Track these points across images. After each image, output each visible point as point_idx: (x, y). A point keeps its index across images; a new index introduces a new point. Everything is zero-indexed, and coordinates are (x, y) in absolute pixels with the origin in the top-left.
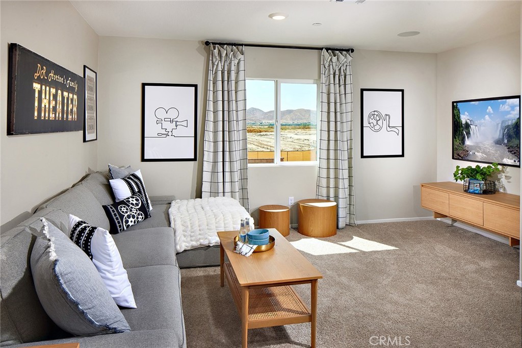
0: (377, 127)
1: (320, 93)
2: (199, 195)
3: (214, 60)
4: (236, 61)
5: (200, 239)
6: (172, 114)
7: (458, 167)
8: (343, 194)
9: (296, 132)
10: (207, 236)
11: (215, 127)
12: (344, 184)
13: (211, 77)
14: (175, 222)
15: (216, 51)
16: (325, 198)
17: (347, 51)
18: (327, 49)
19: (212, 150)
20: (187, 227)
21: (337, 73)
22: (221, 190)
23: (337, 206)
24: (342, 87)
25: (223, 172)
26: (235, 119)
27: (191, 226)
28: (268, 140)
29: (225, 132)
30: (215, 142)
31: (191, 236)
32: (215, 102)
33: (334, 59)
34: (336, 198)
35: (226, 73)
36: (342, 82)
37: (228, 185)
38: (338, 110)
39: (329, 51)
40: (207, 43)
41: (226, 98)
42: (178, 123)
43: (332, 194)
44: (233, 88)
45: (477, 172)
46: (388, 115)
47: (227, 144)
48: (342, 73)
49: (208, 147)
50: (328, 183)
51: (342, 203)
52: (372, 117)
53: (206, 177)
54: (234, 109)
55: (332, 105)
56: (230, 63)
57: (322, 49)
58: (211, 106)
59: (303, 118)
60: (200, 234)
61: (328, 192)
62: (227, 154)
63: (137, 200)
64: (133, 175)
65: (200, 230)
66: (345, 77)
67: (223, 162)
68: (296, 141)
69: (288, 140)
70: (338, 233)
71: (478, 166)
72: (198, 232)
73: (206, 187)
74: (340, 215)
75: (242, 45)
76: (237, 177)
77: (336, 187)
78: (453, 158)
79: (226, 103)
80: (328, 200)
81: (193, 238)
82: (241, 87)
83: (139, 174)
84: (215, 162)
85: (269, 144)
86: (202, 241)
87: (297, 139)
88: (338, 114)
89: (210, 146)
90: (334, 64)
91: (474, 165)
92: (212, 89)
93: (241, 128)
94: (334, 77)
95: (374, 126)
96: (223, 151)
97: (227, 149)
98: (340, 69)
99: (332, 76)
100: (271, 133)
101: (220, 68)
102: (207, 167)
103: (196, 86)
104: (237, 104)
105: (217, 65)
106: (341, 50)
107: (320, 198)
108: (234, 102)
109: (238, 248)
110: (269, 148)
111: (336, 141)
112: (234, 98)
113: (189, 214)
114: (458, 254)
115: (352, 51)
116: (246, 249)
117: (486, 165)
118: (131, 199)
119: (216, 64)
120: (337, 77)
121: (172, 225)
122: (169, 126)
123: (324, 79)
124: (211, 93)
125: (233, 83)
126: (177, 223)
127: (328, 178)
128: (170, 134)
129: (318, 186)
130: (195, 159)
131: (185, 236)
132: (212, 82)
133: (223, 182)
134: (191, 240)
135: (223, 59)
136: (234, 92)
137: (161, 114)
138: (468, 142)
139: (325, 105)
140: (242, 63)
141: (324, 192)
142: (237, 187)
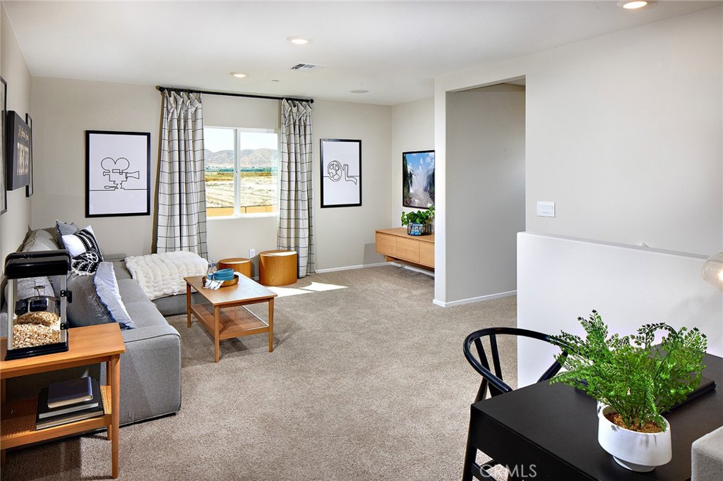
0: (336, 177)
1: (280, 143)
2: (154, 250)
3: (169, 107)
4: (194, 109)
5: (163, 289)
6: (122, 165)
7: (403, 213)
8: (303, 243)
9: (257, 180)
10: (170, 285)
11: (172, 178)
12: (304, 233)
13: (166, 126)
14: (136, 274)
15: (172, 99)
16: (286, 249)
17: (307, 101)
18: (287, 99)
19: (167, 203)
20: (150, 278)
21: (297, 123)
22: (178, 244)
23: (298, 256)
24: (303, 137)
25: (180, 226)
26: (192, 170)
27: (154, 277)
28: (218, 192)
29: (182, 184)
30: (172, 194)
31: (154, 287)
32: (171, 152)
33: (295, 110)
34: (297, 247)
35: (182, 121)
36: (302, 133)
37: (185, 240)
38: (299, 160)
39: (289, 101)
40: (161, 89)
41: (183, 148)
42: (128, 175)
43: (293, 245)
44: (191, 138)
45: (418, 217)
46: (347, 165)
47: (184, 196)
48: (303, 124)
49: (164, 199)
50: (289, 233)
51: (303, 252)
52: (332, 167)
53: (162, 231)
54: (192, 159)
55: (293, 156)
56: (187, 111)
57: (282, 99)
58: (166, 157)
59: (266, 160)
60: (163, 284)
61: (289, 242)
62: (184, 207)
63: (94, 255)
64: (84, 231)
65: (163, 280)
66: (305, 127)
67: (180, 215)
68: (256, 193)
69: (246, 191)
70: (299, 281)
71: (419, 212)
72: (161, 283)
73: (161, 243)
74: (301, 264)
75: (200, 92)
76: (195, 230)
77: (297, 238)
78: (404, 205)
79: (183, 153)
80: (289, 250)
81: (156, 289)
82: (198, 136)
83: (90, 229)
84: (171, 216)
85: (220, 197)
86: (165, 291)
87: (259, 190)
88: (299, 164)
89: (165, 198)
90: (294, 115)
91: (416, 211)
92: (166, 138)
93: (198, 179)
94: (294, 127)
95: (333, 176)
96: (180, 204)
97: (184, 201)
98: (300, 119)
99: (292, 126)
100: (222, 182)
101: (176, 116)
102: (162, 221)
103: (148, 135)
104: (194, 154)
105: (173, 113)
106: (301, 100)
107: (281, 248)
108: (191, 152)
109: (207, 284)
110: (220, 202)
111: (296, 191)
112: (191, 148)
113: (150, 267)
114: (398, 288)
115: (312, 101)
116: (214, 284)
117: (425, 211)
118: (87, 255)
119: (171, 111)
120: (297, 127)
121: (134, 277)
122: (119, 178)
123: (284, 129)
124: (166, 142)
125: (190, 132)
126: (139, 275)
127: (289, 228)
128: (119, 186)
129: (279, 237)
130: (148, 213)
131: (148, 287)
132: (167, 131)
133: (181, 236)
134: (155, 291)
135: (180, 107)
136: (191, 142)
137: (109, 165)
138: (411, 191)
139: (286, 156)
140: (199, 111)
141: (285, 242)
142: (195, 240)
